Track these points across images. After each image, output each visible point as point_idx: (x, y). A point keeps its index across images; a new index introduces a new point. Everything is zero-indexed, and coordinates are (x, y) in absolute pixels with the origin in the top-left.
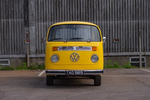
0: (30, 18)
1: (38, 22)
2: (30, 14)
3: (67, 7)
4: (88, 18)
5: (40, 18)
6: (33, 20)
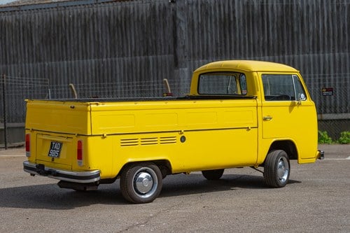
0: (180, 52)
1: (194, 60)
2: (180, 45)
3: (244, 30)
4: (284, 49)
5: (196, 51)
6: (185, 57)
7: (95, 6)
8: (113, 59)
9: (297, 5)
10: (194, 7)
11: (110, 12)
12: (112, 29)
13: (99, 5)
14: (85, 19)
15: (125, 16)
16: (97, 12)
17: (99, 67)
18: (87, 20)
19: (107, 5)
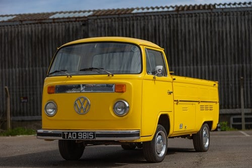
7: (20, 26)
8: (34, 68)
9: (181, 30)
10: (103, 29)
11: (32, 32)
12: (33, 44)
13: (23, 26)
14: (11, 37)
15: (45, 35)
16: (21, 31)
17: (22, 74)
18: (13, 37)
19: (30, 26)
